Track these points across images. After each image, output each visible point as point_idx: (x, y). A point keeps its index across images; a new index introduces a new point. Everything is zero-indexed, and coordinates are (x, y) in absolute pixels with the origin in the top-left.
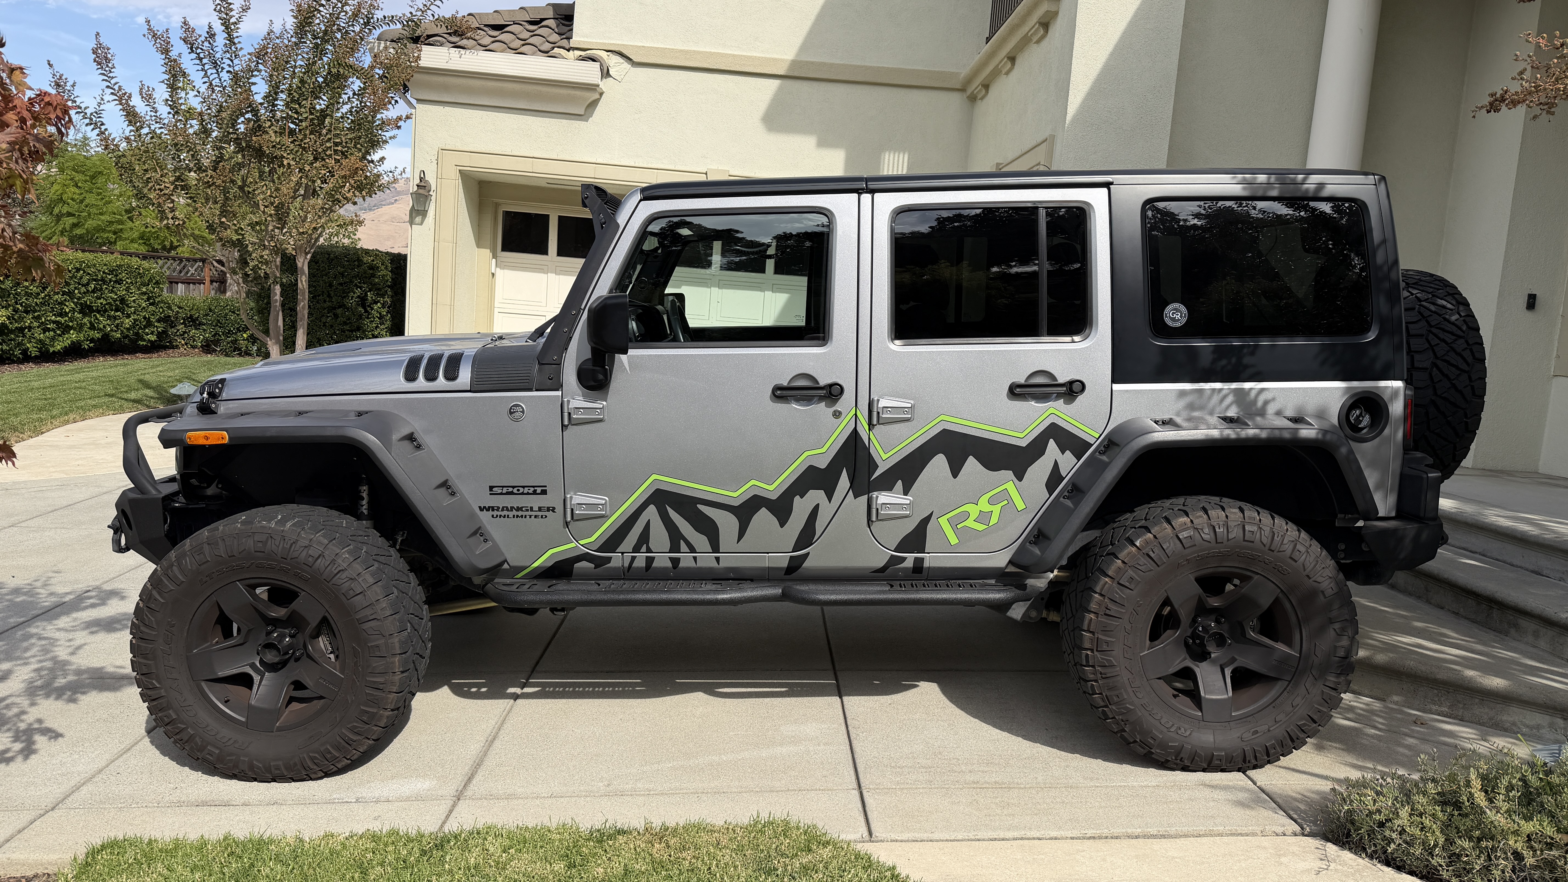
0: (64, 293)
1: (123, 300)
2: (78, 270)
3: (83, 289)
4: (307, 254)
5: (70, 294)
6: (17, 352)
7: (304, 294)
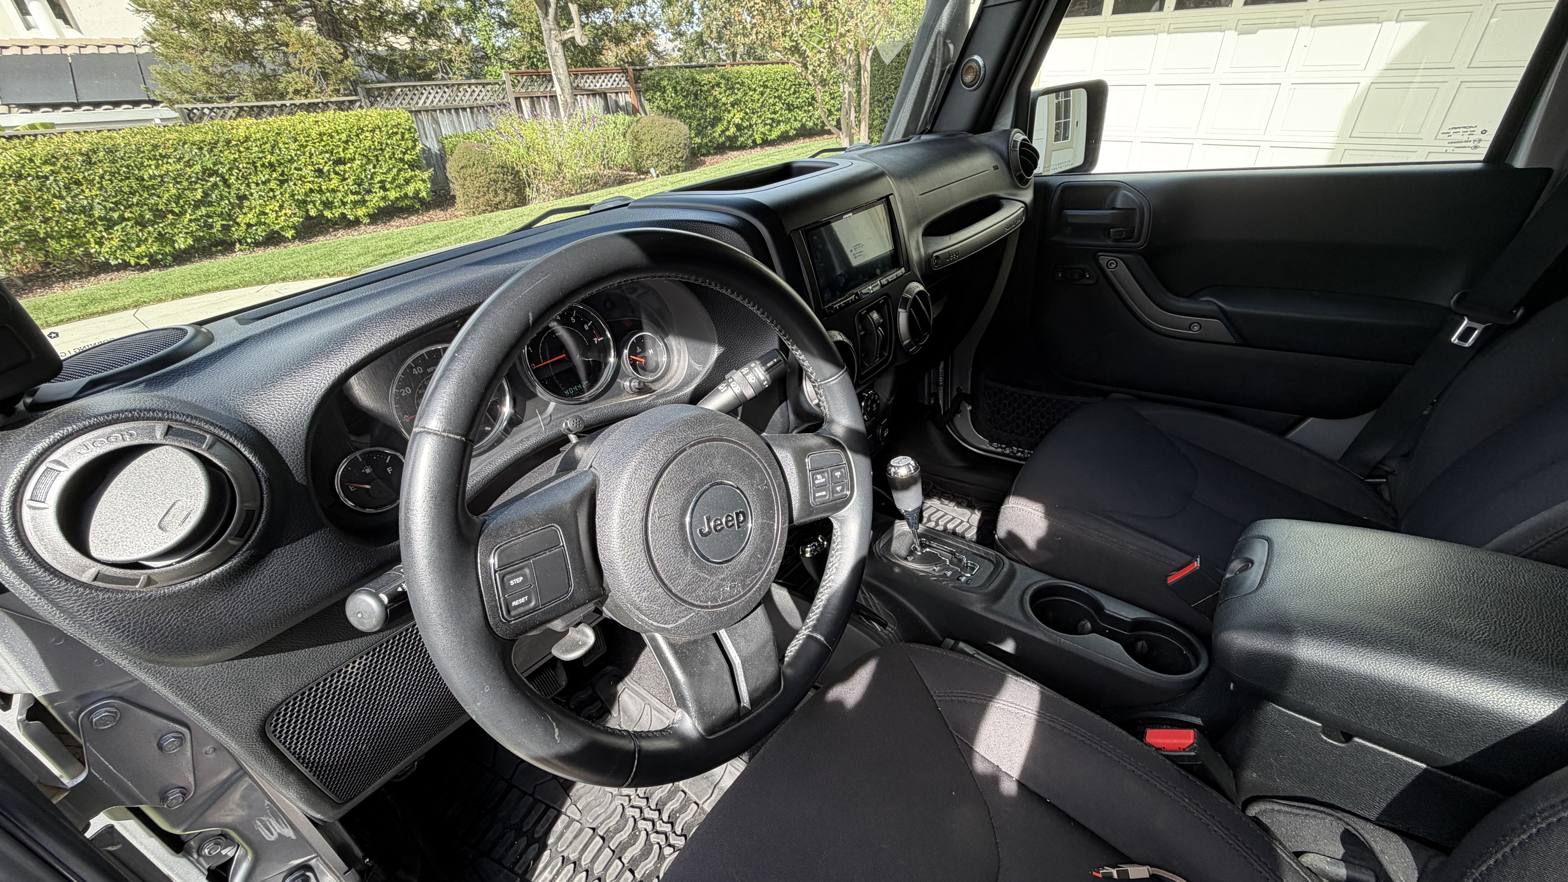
0: (775, 97)
1: (813, 98)
2: (783, 79)
3: (788, 93)
4: (868, 50)
5: (780, 97)
6: (750, 142)
7: (865, 90)
